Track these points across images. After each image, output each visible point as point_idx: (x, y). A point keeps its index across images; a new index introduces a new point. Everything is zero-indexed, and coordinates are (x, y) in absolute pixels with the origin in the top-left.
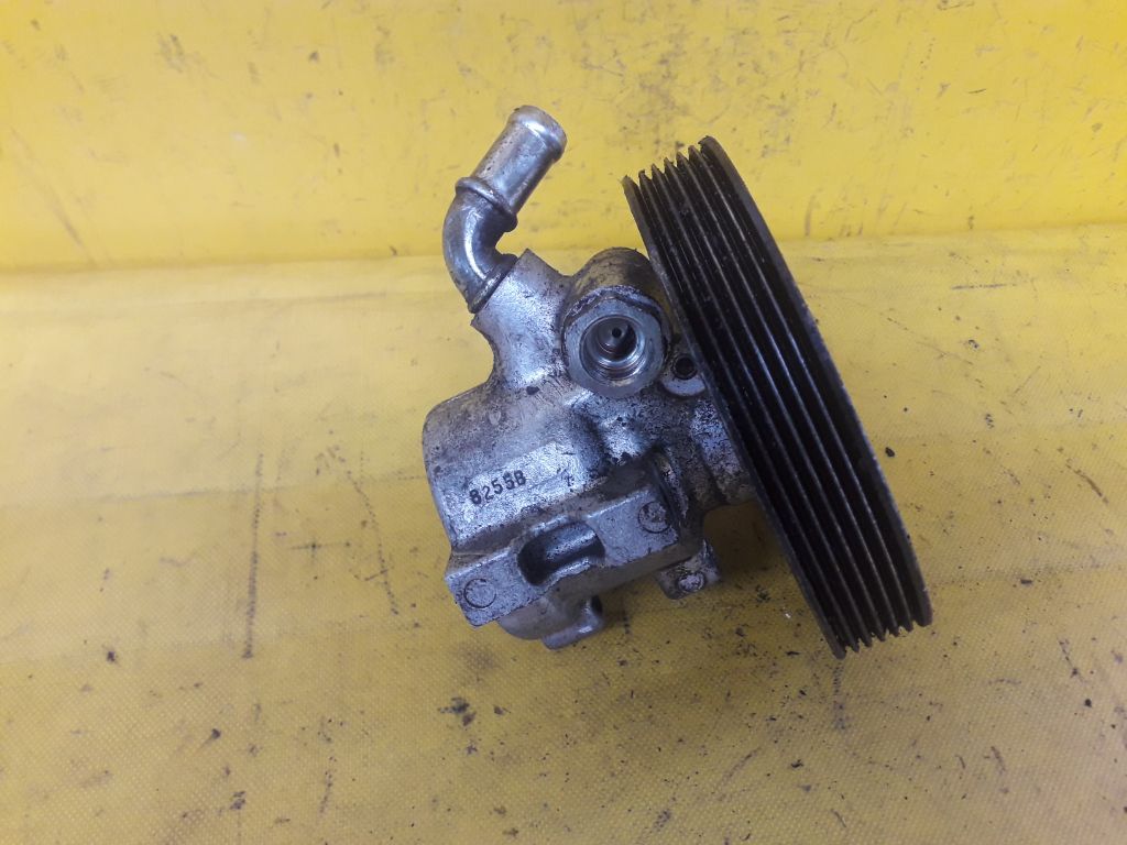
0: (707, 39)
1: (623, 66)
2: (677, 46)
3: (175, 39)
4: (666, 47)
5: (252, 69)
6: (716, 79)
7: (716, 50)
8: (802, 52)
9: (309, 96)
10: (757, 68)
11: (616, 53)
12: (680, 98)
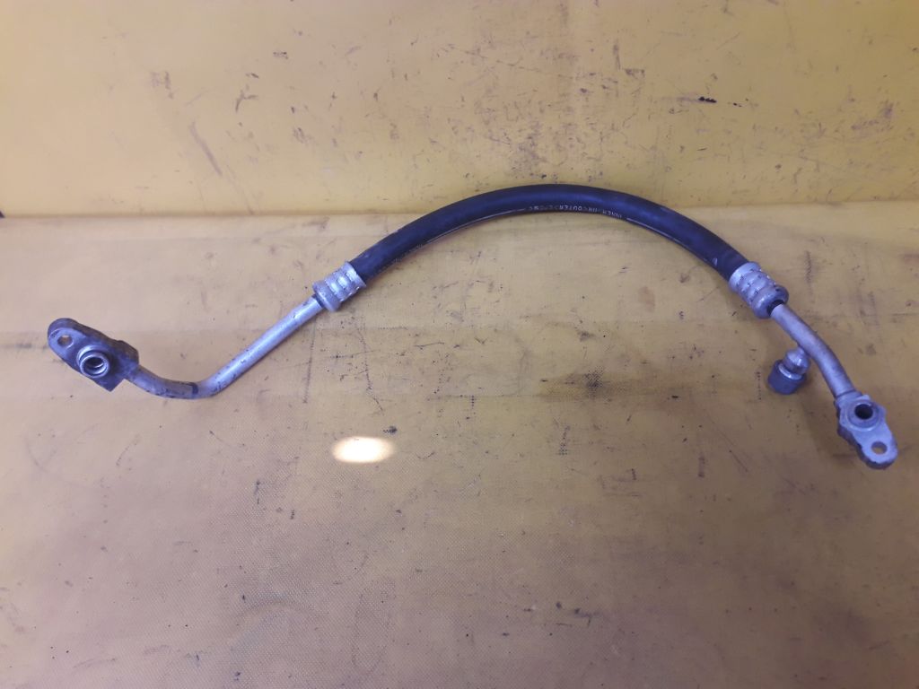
0: (551, 128)
1: (510, 140)
2: (536, 131)
3: (300, 130)
4: (531, 132)
5: (335, 141)
6: (558, 145)
7: (557, 133)
8: (601, 133)
9: (361, 152)
10: (579, 141)
11: (505, 134)
12: (541, 154)
